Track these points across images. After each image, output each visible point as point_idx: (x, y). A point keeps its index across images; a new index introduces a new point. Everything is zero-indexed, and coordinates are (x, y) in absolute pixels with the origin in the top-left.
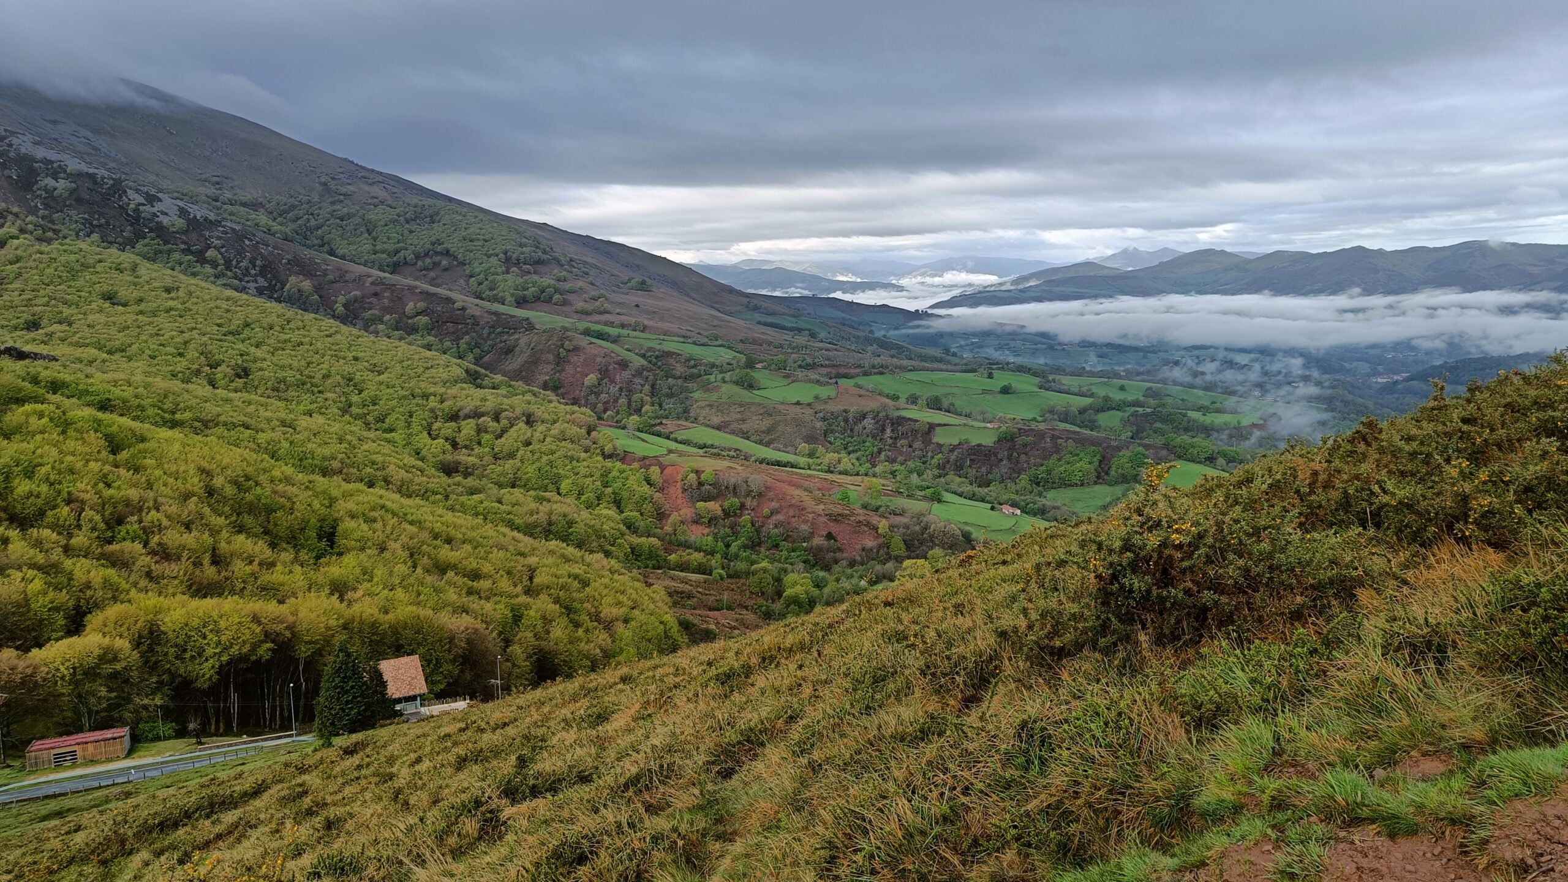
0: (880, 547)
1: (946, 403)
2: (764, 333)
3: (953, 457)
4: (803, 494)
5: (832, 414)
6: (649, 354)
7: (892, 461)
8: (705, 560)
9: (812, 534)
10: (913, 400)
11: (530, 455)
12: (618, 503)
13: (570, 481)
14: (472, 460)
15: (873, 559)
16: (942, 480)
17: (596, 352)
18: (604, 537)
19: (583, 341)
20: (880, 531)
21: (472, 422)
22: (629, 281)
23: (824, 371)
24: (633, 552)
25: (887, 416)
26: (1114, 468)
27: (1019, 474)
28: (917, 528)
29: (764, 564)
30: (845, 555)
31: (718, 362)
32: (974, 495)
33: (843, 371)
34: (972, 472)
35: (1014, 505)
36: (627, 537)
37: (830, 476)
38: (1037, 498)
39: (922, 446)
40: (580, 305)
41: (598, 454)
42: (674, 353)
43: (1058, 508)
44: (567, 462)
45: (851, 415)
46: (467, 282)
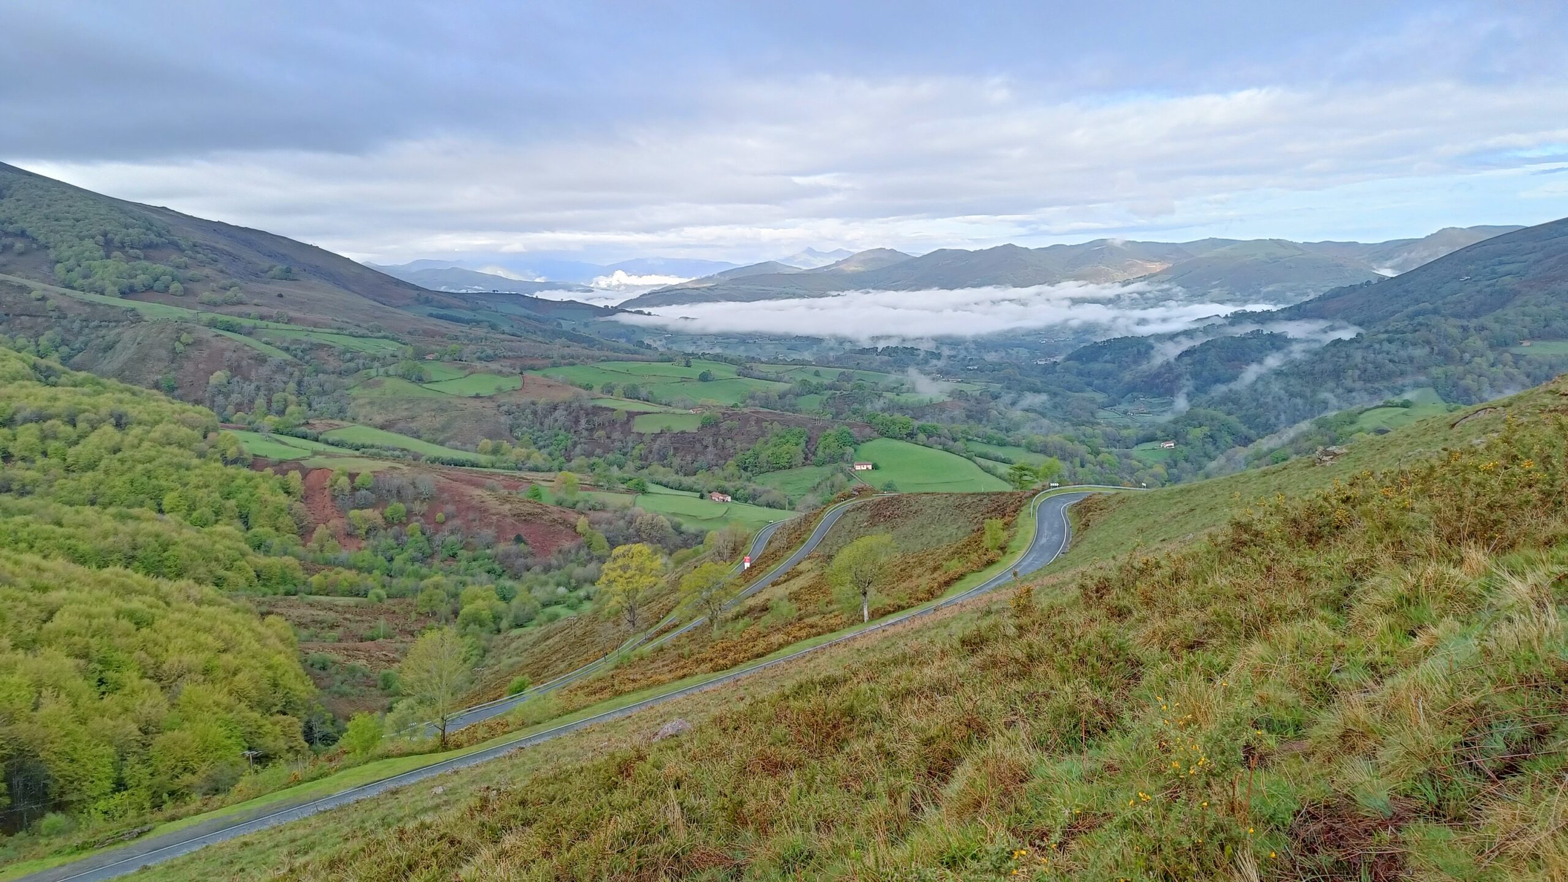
0: (580, 547)
1: (643, 392)
2: (436, 325)
3: (656, 447)
4: (486, 495)
5: (518, 406)
6: (293, 347)
7: (589, 455)
8: (358, 579)
9: (497, 539)
10: (609, 390)
11: (117, 464)
12: (245, 519)
13: (176, 494)
14: (31, 474)
15: (572, 561)
16: (646, 471)
17: (224, 345)
18: (217, 560)
19: (209, 334)
20: (579, 529)
21: (33, 428)
22: (271, 269)
23: (508, 362)
24: (258, 576)
25: (580, 406)
26: (821, 448)
27: (726, 460)
28: (621, 523)
29: (438, 578)
30: (537, 560)
31: (379, 355)
32: (681, 485)
33: (529, 362)
34: (677, 461)
35: (724, 492)
36: (249, 558)
37: (518, 474)
38: (747, 483)
39: (621, 437)
40: (206, 295)
41: (216, 460)
42: (325, 346)
43: (768, 492)
44: (171, 470)
45: (539, 408)
46: (52, 269)
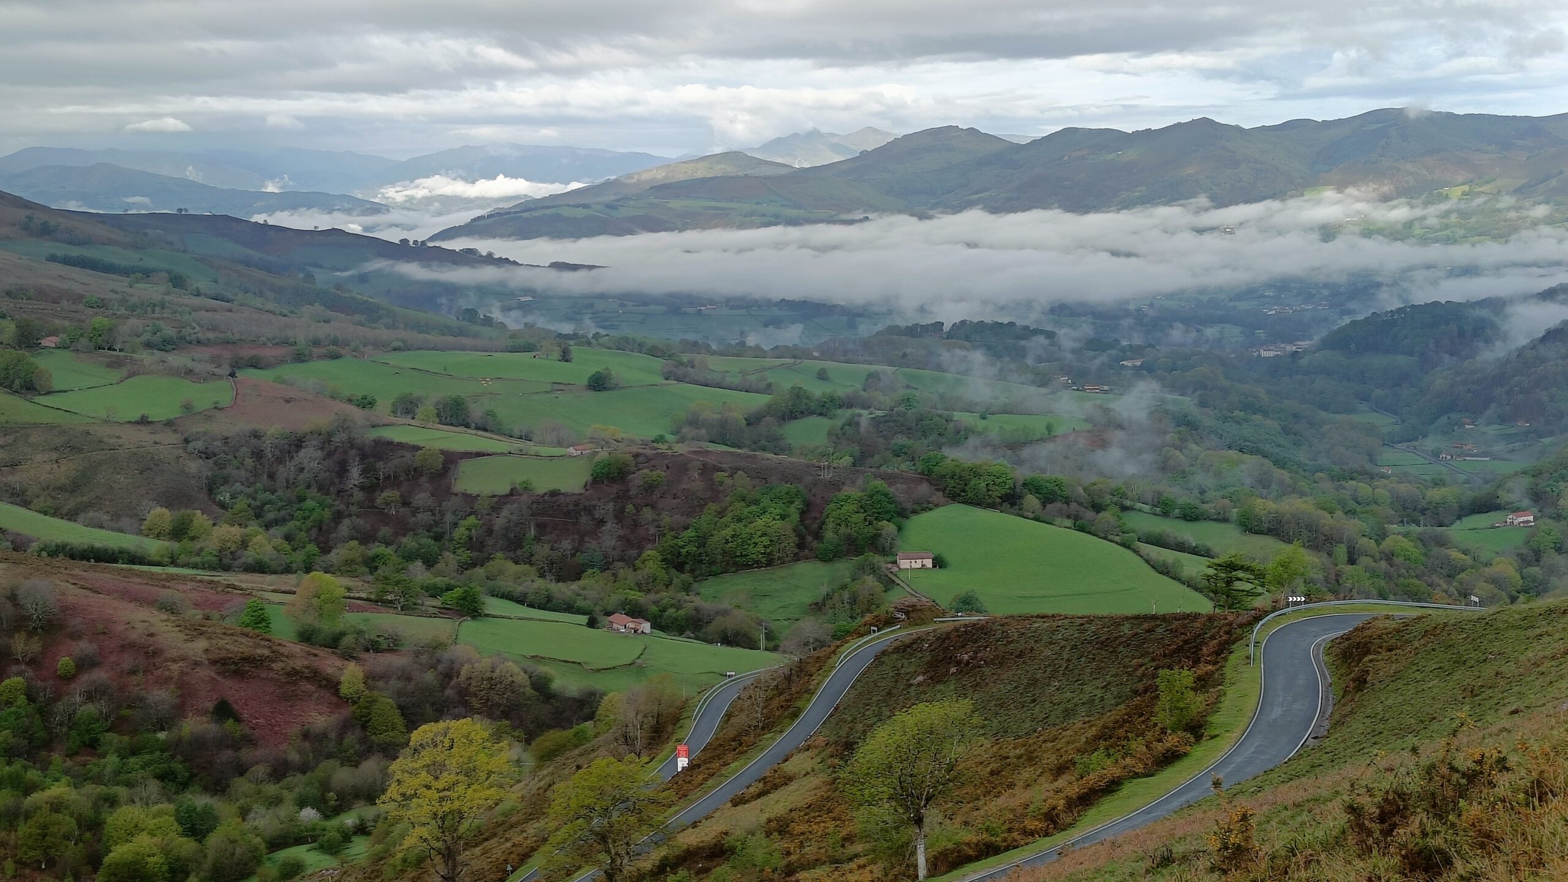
0: (345, 726)
1: (476, 411)
2: (62, 278)
3: (499, 521)
4: (157, 620)
5: (225, 442)
7: (366, 538)
9: (180, 710)
10: (407, 407)
15: (329, 756)
16: (479, 571)
20: (344, 690)
23: (204, 353)
25: (350, 440)
26: (830, 525)
27: (641, 549)
28: (430, 677)
29: (59, 790)
30: (260, 753)
32: (549, 599)
33: (247, 353)
34: (542, 551)
35: (635, 612)
37: (223, 578)
38: (682, 595)
39: (431, 502)
43: (725, 612)
45: (268, 443)
